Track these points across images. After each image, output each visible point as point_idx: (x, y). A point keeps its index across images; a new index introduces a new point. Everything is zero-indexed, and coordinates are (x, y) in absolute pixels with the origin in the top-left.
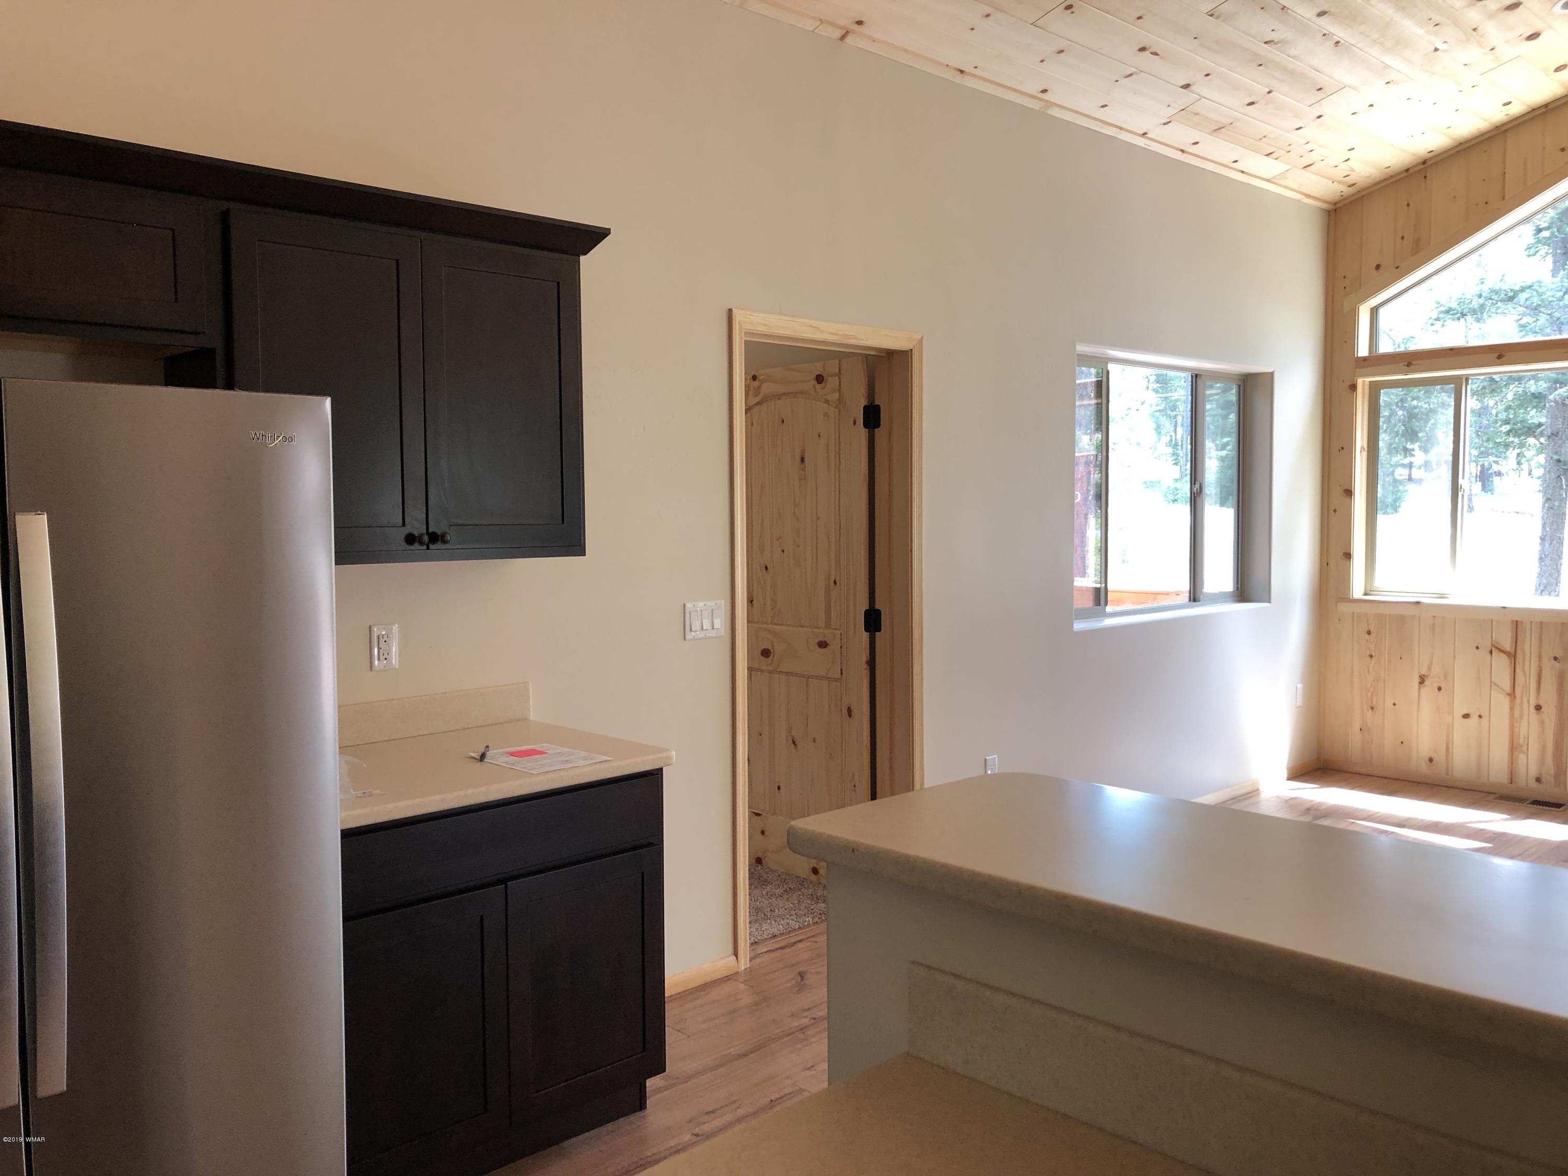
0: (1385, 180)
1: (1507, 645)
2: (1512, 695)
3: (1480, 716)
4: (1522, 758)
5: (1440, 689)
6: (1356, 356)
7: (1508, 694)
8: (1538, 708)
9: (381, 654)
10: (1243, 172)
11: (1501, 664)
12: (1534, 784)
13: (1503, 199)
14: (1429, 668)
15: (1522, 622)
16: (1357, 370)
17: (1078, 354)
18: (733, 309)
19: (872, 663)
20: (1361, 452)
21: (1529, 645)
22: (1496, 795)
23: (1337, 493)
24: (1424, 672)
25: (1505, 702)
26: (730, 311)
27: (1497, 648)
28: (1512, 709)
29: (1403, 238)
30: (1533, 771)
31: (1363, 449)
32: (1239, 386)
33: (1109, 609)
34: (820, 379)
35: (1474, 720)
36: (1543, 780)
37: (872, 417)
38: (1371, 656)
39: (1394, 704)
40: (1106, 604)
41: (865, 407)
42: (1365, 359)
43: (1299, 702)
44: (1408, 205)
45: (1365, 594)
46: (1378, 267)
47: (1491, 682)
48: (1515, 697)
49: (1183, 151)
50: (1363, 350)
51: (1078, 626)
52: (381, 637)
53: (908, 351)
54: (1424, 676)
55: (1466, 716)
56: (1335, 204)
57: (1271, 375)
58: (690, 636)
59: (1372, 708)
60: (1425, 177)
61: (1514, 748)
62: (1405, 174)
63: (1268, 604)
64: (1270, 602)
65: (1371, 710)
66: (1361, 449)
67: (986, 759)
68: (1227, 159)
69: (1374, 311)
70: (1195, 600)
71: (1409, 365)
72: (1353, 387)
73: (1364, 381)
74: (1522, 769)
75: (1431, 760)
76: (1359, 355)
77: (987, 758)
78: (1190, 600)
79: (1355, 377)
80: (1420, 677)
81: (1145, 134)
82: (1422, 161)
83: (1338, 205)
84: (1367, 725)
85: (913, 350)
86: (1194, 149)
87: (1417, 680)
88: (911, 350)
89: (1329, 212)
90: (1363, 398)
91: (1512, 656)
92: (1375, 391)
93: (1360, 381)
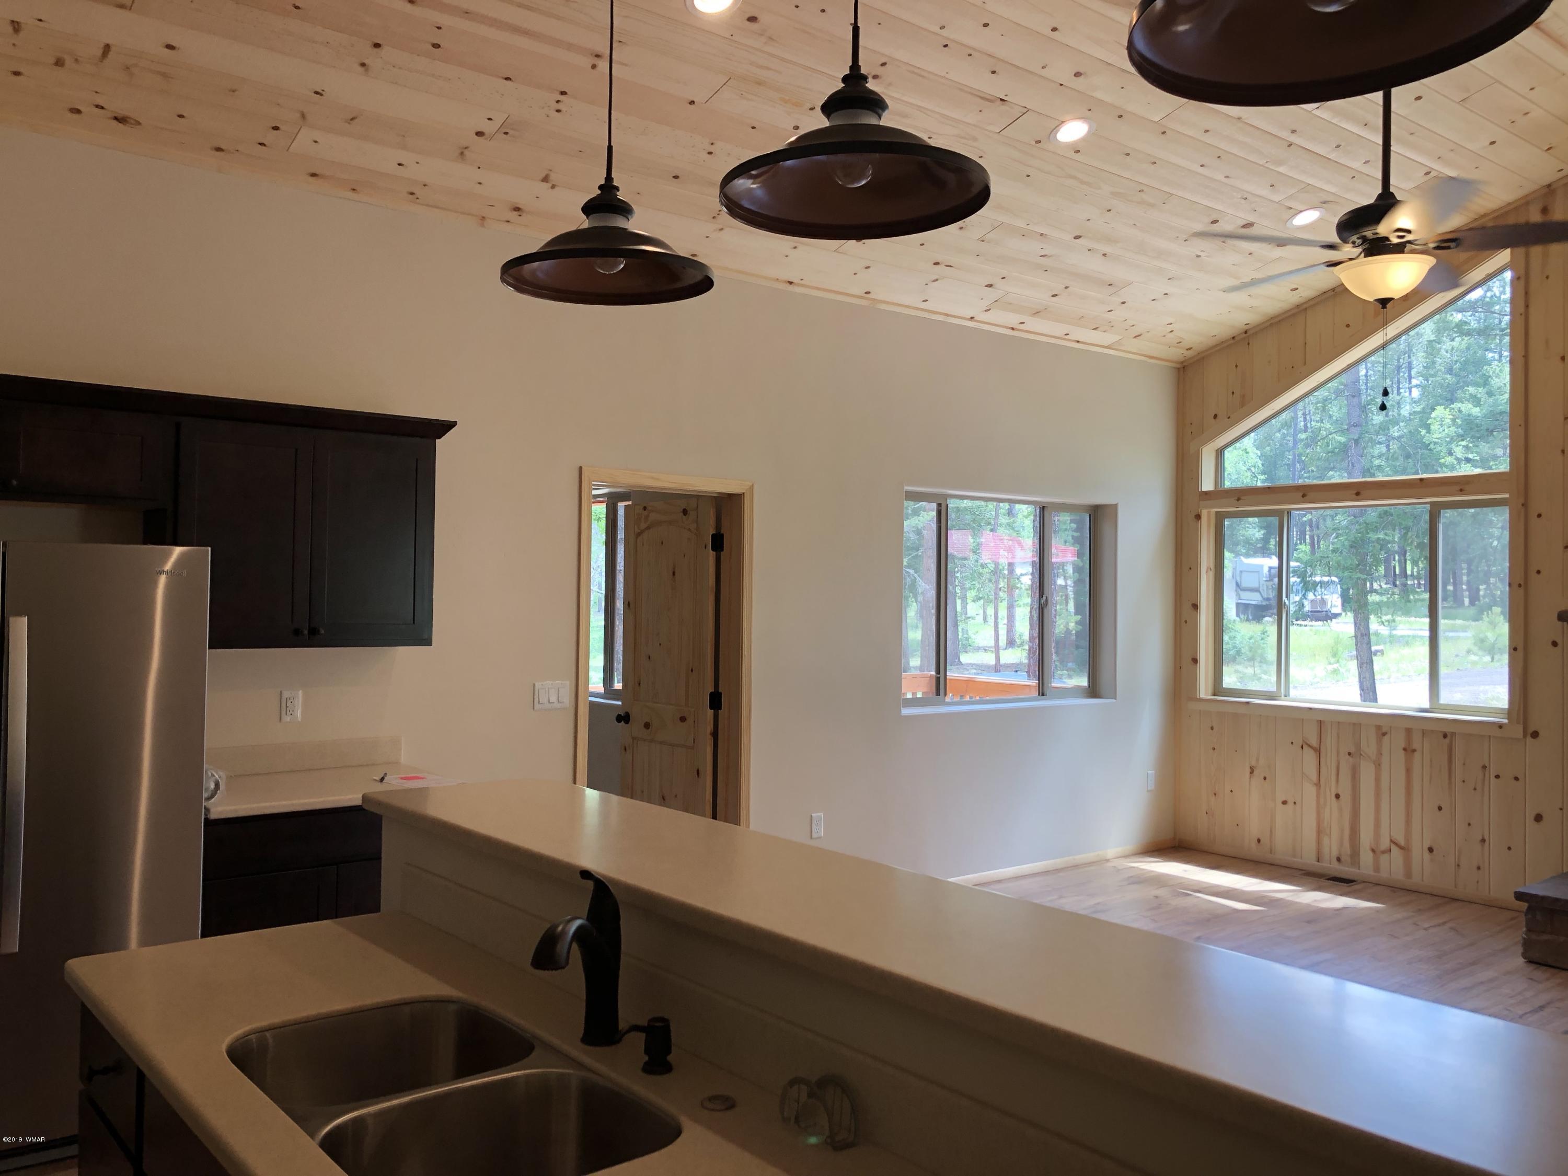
0: (1217, 345)
1: (1314, 742)
2: (1318, 784)
3: (1295, 803)
4: (1326, 841)
5: (1265, 778)
6: (1200, 490)
7: (1315, 784)
8: (1337, 796)
9: (288, 712)
10: (1078, 342)
11: (1309, 757)
12: (1335, 865)
13: (1305, 364)
14: (1257, 760)
15: (1324, 722)
16: (1201, 502)
17: (907, 492)
18: (583, 467)
19: (715, 734)
20: (1207, 572)
21: (1330, 741)
22: (1304, 872)
23: (1187, 606)
24: (1253, 763)
25: (1313, 790)
26: (581, 468)
27: (1307, 744)
28: (1318, 796)
29: (1233, 393)
30: (1335, 853)
31: (1209, 570)
32: (1090, 515)
33: (948, 699)
34: (685, 512)
35: (1290, 804)
36: (1342, 859)
37: (718, 542)
38: (1214, 749)
39: (1232, 791)
40: (945, 694)
41: (713, 535)
42: (1207, 493)
43: (1152, 786)
44: (1236, 366)
45: (1214, 695)
46: (1215, 416)
47: (1303, 773)
48: (1320, 786)
49: (1013, 329)
50: (1207, 485)
51: (905, 711)
52: (288, 699)
53: (741, 494)
54: (1254, 767)
55: (1284, 803)
56: (1182, 362)
57: (1115, 506)
58: (537, 706)
59: (1215, 794)
60: (1248, 344)
61: (1319, 832)
62: (1232, 341)
63: (1114, 700)
64: (1116, 699)
65: (1214, 796)
66: (1207, 569)
67: (811, 816)
68: (1060, 333)
69: (1220, 453)
70: (1043, 695)
71: (1238, 500)
72: (1198, 517)
73: (1209, 513)
74: (1326, 850)
75: (1259, 841)
76: (1204, 489)
77: (813, 815)
78: (1039, 695)
79: (1199, 508)
80: (1251, 767)
81: (972, 318)
82: (1244, 331)
83: (1185, 364)
84: (1211, 809)
85: (745, 494)
86: (1022, 327)
87: (1248, 770)
88: (744, 493)
89: (1179, 369)
90: (1209, 526)
91: (1318, 751)
92: (1220, 519)
93: (1204, 513)
